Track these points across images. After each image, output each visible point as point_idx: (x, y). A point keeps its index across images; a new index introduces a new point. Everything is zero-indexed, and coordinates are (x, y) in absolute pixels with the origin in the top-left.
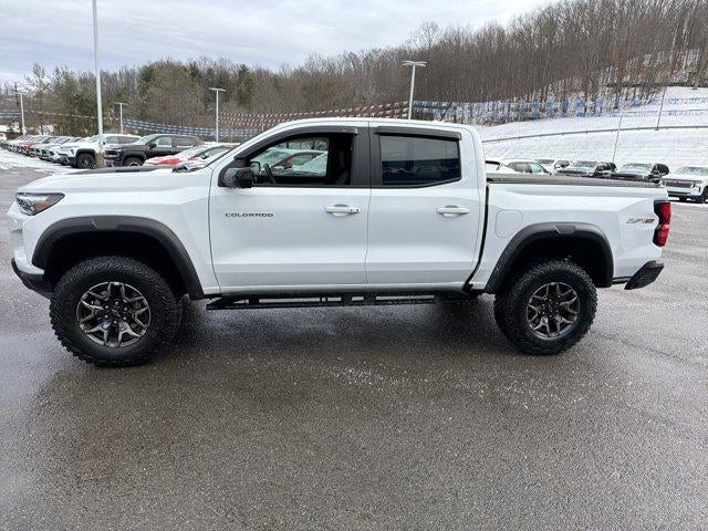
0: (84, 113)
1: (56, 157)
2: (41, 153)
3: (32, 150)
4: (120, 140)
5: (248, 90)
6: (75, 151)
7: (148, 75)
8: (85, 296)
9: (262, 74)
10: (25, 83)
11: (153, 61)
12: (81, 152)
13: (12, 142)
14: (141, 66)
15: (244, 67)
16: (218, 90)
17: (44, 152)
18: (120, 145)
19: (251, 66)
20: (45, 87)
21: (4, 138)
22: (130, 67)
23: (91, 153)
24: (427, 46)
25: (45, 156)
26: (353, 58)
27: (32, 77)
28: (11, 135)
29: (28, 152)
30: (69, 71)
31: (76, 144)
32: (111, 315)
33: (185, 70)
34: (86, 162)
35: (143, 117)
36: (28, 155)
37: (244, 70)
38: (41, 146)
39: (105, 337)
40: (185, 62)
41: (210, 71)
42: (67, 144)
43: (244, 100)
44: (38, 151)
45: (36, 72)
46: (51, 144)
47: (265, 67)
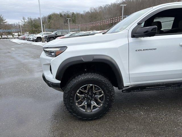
0: (35, 28)
1: (31, 39)
2: (27, 39)
3: (25, 38)
4: (47, 34)
5: (75, 19)
6: (36, 37)
7: (50, 17)
8: (78, 91)
9: (78, 14)
10: (21, 22)
11: (51, 14)
12: (38, 38)
13: (20, 37)
14: (48, 15)
15: (73, 13)
16: (69, 19)
17: (28, 38)
18: (48, 35)
19: (75, 13)
20: (26, 23)
21: (17, 36)
22: (45, 16)
23: (40, 38)
24: (122, 1)
25: (29, 40)
26: (101, 7)
27: (23, 20)
28: (19, 35)
29: (24, 39)
30: (31, 18)
31: (36, 36)
32: (87, 98)
33: (59, 15)
34: (39, 40)
35: (49, 28)
36: (24, 40)
37: (73, 14)
38: (27, 37)
39: (86, 108)
40: (58, 13)
41: (65, 15)
42: (34, 36)
43: (74, 21)
44: (26, 38)
45: (23, 19)
46: (29, 36)
47: (78, 12)
